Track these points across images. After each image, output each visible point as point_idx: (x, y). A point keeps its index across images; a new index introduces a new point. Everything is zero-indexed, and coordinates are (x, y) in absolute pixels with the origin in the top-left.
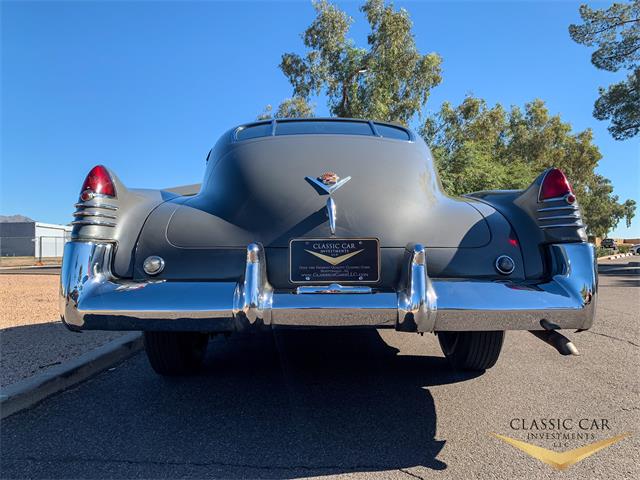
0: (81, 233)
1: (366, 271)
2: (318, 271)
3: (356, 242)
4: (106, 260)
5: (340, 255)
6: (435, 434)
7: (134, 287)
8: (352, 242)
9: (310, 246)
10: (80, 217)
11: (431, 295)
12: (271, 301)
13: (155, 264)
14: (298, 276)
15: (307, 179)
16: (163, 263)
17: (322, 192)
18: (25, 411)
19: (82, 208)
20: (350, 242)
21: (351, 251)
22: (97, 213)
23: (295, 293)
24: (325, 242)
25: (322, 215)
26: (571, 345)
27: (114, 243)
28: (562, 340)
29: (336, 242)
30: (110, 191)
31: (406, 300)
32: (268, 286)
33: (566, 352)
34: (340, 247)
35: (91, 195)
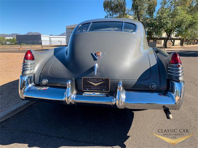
0: (24, 73)
1: (105, 88)
2: (91, 87)
3: (102, 79)
4: (32, 79)
5: (98, 83)
6: (127, 133)
8: (101, 79)
9: (88, 79)
10: (24, 68)
12: (75, 97)
13: (45, 81)
14: (85, 88)
15: (92, 54)
16: (47, 81)
17: (95, 59)
19: (24, 65)
21: (101, 82)
22: (29, 66)
23: (82, 95)
24: (93, 79)
25: (93, 69)
26: (171, 116)
27: (34, 74)
28: (168, 113)
29: (96, 79)
30: (32, 58)
31: (115, 100)
32: (75, 92)
33: (168, 118)
34: (97, 80)
35: (26, 61)
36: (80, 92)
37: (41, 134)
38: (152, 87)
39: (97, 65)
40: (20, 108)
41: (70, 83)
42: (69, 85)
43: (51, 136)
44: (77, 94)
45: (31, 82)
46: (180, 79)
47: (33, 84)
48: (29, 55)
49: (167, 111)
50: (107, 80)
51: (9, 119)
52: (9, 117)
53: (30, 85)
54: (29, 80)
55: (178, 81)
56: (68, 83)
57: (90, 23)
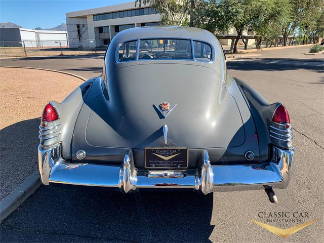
0: (45, 144)
1: (181, 163)
2: (159, 163)
3: (177, 150)
4: (58, 152)
5: (169, 155)
6: (210, 221)
7: (73, 166)
8: (175, 150)
9: (155, 151)
11: (211, 174)
12: (136, 180)
13: (81, 155)
15: (154, 106)
16: (85, 153)
17: (161, 117)
18: (32, 196)
20: (174, 150)
21: (174, 154)
22: (51, 132)
23: (147, 176)
24: (162, 150)
25: (160, 132)
26: (275, 197)
27: (61, 143)
28: (271, 194)
29: (167, 150)
30: (56, 117)
31: (199, 181)
32: (135, 172)
33: (272, 201)
34: (168, 152)
35: (46, 123)
36: (142, 171)
38: (249, 156)
39: (166, 126)
41: (128, 160)
42: (127, 165)
43: (96, 238)
44: (138, 175)
46: (289, 145)
47: (61, 160)
49: (269, 191)
50: (184, 152)
51: (15, 211)
52: (15, 208)
53: (58, 163)
54: (53, 152)
55: (286, 149)
56: (126, 161)
57: (137, 40)
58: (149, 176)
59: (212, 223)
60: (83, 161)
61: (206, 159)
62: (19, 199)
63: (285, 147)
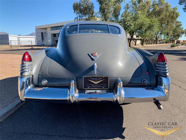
0: (23, 75)
1: (105, 86)
2: (91, 86)
3: (102, 77)
4: (31, 81)
5: (98, 81)
7: (39, 89)
8: (101, 77)
9: (89, 78)
10: (22, 70)
11: (123, 92)
12: (78, 95)
13: (45, 82)
14: (85, 87)
15: (88, 54)
16: (47, 81)
17: (93, 59)
19: (23, 67)
20: (100, 77)
21: (101, 80)
22: (27, 68)
23: (85, 93)
24: (93, 77)
25: (92, 68)
26: (161, 106)
27: (33, 75)
28: (159, 104)
29: (96, 77)
30: (30, 60)
31: (116, 96)
32: (77, 91)
33: (160, 108)
34: (97, 79)
35: (24, 62)
36: (81, 91)
37: (42, 135)
38: (145, 82)
39: (96, 64)
40: (11, 110)
41: (73, 82)
42: (73, 85)
43: (52, 136)
44: (79, 93)
45: (29, 84)
46: (167, 74)
47: (32, 85)
48: (26, 57)
49: (157, 103)
50: (106, 78)
53: (29, 87)
54: (28, 82)
55: (166, 77)
56: (72, 82)
57: (77, 25)
58: (86, 93)
59: (123, 127)
60: (45, 86)
61: (120, 81)
62: (4, 115)
63: (165, 76)
